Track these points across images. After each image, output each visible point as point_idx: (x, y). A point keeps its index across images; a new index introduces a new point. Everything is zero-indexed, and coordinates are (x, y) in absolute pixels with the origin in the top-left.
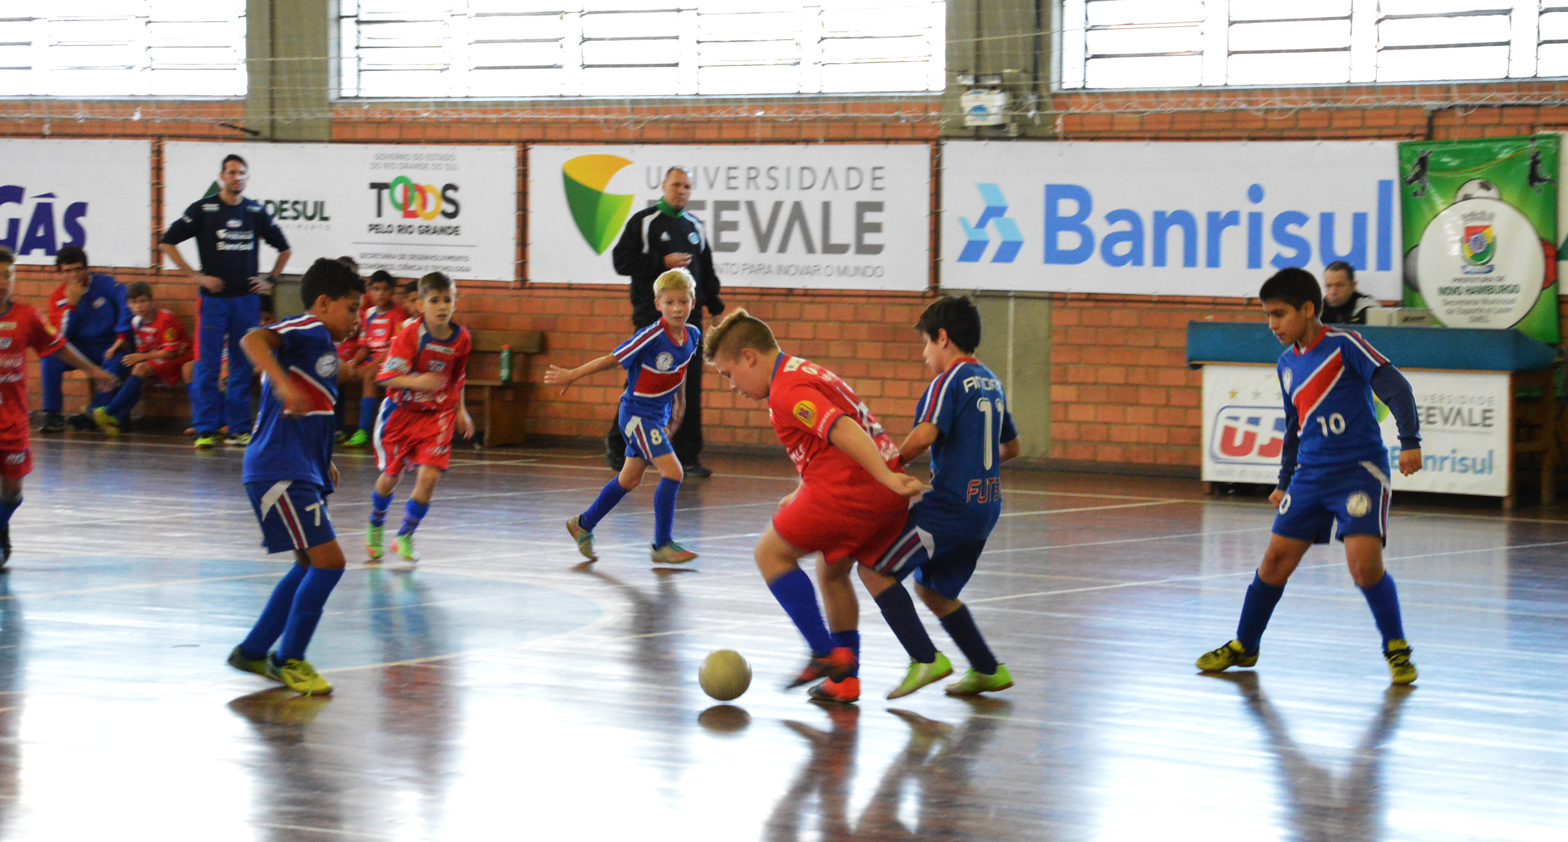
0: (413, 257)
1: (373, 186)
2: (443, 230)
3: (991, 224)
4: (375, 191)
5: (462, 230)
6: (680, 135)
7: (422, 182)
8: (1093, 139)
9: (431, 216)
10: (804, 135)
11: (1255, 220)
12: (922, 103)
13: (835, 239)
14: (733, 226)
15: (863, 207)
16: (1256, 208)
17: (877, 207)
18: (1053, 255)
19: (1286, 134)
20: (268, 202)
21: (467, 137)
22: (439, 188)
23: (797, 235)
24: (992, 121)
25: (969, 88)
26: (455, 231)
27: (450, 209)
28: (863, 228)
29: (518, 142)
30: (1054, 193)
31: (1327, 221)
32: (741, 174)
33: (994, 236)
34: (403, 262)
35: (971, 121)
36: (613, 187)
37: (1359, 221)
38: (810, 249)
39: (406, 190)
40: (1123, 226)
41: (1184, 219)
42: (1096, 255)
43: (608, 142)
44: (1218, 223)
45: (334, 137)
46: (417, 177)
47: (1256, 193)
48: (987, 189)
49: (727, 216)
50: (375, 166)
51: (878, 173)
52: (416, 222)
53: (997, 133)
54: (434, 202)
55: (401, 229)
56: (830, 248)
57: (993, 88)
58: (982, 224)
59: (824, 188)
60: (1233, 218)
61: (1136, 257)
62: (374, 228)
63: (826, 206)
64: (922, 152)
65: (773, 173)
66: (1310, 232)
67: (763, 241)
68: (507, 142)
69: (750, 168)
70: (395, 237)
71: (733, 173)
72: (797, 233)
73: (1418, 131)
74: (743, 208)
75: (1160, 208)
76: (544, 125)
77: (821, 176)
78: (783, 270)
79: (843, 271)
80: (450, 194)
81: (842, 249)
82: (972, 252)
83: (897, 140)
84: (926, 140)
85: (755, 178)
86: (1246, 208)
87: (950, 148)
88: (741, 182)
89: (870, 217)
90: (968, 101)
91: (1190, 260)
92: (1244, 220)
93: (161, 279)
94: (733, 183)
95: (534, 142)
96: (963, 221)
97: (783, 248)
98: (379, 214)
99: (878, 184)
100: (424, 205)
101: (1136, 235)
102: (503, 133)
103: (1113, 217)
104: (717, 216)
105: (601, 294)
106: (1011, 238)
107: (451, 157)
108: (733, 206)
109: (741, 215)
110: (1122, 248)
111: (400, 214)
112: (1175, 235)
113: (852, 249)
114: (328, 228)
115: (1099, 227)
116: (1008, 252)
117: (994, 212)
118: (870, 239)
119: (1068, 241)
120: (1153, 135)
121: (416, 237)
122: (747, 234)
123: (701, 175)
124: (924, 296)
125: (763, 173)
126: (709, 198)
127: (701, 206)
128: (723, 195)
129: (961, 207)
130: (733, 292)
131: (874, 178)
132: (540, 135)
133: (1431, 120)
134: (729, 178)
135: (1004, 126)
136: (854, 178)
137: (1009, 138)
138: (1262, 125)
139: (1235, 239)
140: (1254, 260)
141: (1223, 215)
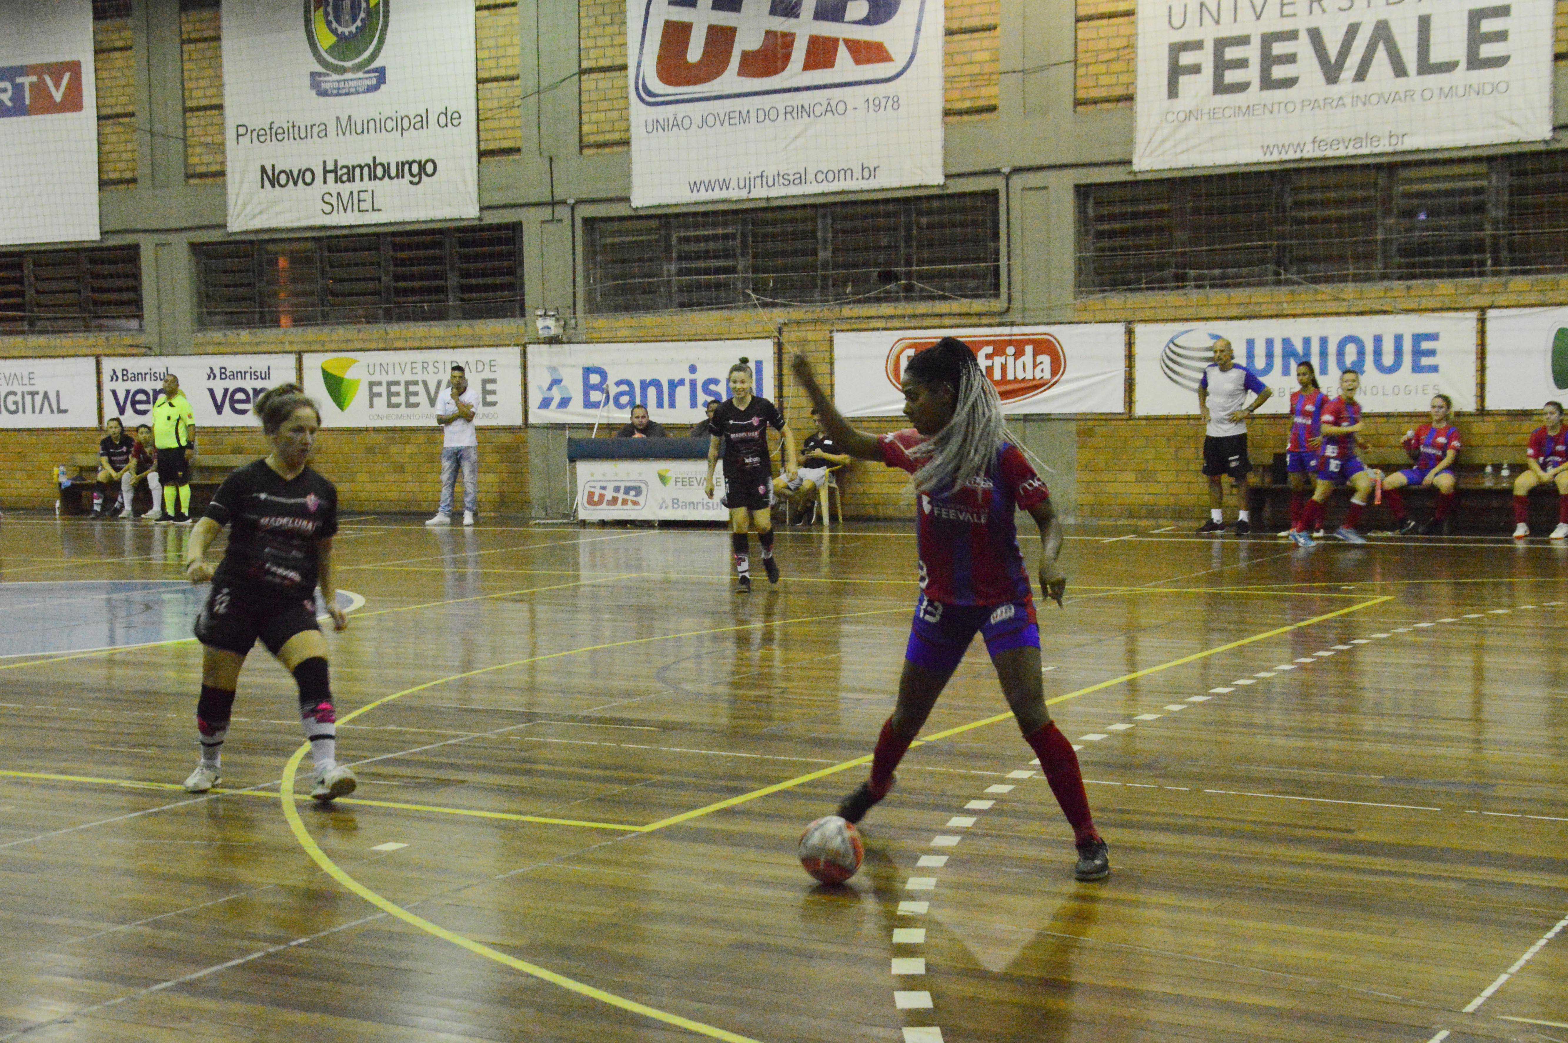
3: (555, 388)
8: (606, 342)
10: (452, 344)
11: (693, 383)
12: (516, 326)
14: (416, 394)
15: (485, 382)
16: (693, 376)
17: (494, 381)
18: (588, 404)
19: (708, 337)
21: (268, 350)
24: (554, 334)
25: (540, 317)
28: (486, 392)
29: (296, 352)
30: (588, 371)
32: (419, 366)
33: (556, 395)
35: (543, 334)
40: (624, 388)
42: (611, 403)
43: (345, 350)
44: (673, 385)
45: (194, 352)
47: (693, 369)
48: (552, 370)
49: (412, 388)
51: (493, 363)
53: (556, 340)
57: (553, 316)
58: (550, 388)
60: (682, 382)
64: (516, 351)
65: (436, 364)
66: (721, 389)
68: (291, 352)
69: (424, 363)
71: (414, 366)
73: (773, 334)
74: (421, 383)
76: (310, 342)
82: (545, 403)
83: (502, 345)
84: (518, 345)
85: (426, 368)
86: (688, 377)
88: (419, 370)
89: (489, 387)
90: (540, 323)
91: (660, 403)
92: (687, 383)
94: (415, 371)
95: (305, 351)
96: (540, 388)
99: (493, 369)
101: (631, 393)
102: (288, 348)
103: (618, 384)
104: (407, 389)
105: (345, 432)
106: (565, 396)
108: (416, 383)
109: (420, 388)
110: (624, 399)
112: (652, 392)
115: (612, 389)
116: (564, 403)
117: (556, 382)
118: (490, 398)
119: (596, 396)
122: (422, 399)
123: (397, 367)
124: (520, 428)
125: (431, 364)
126: (403, 379)
127: (397, 383)
128: (409, 377)
129: (538, 380)
130: (417, 429)
131: (491, 366)
132: (307, 348)
133: (781, 328)
134: (413, 368)
135: (559, 337)
136: (480, 366)
137: (561, 343)
138: (694, 333)
139: (683, 393)
140: (694, 404)
141: (676, 381)
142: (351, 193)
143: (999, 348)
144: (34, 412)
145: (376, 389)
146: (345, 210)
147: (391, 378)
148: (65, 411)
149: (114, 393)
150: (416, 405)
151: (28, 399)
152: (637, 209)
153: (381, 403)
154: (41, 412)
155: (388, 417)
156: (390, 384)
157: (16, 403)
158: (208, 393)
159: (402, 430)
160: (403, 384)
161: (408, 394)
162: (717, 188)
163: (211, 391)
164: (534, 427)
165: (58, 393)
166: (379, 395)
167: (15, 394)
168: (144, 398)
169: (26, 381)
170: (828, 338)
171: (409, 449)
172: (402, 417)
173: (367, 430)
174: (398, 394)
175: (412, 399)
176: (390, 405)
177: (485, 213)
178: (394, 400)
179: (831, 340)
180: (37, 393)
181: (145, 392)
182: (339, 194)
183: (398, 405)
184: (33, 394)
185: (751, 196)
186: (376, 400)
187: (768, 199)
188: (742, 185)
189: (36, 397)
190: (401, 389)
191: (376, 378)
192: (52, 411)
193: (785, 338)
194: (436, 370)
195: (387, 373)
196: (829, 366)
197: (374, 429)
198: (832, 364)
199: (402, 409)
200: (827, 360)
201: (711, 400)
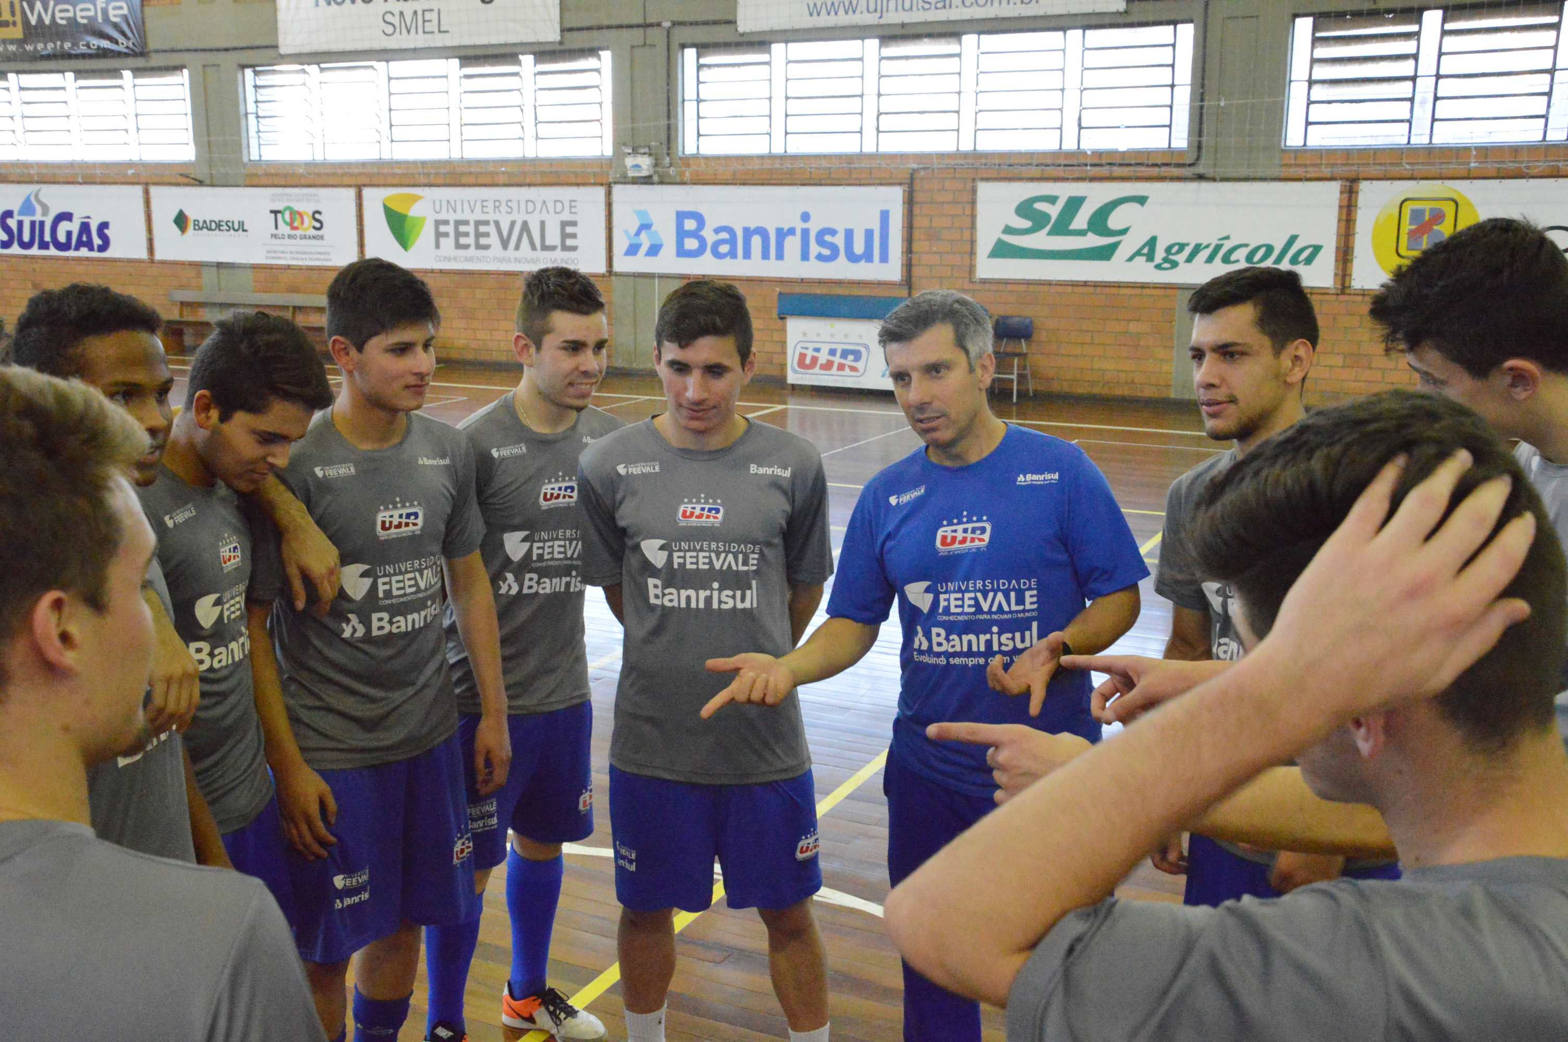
0: (298, 253)
1: (272, 212)
2: (314, 237)
3: (643, 235)
4: (273, 215)
5: (325, 238)
6: (452, 181)
7: (300, 210)
8: (704, 184)
9: (306, 229)
10: (528, 181)
11: (805, 233)
12: (600, 162)
13: (548, 242)
14: (487, 235)
15: (564, 224)
16: (805, 226)
17: (574, 224)
18: (682, 252)
19: (823, 182)
20: (211, 221)
21: (326, 183)
22: (311, 213)
24: (644, 173)
25: (629, 154)
26: (322, 237)
27: (318, 225)
28: (564, 236)
29: (355, 186)
30: (681, 216)
31: (849, 234)
32: (490, 205)
33: (645, 241)
34: (292, 256)
35: (631, 174)
36: (414, 212)
37: (869, 234)
38: (534, 248)
39: (291, 214)
40: (725, 235)
41: (762, 232)
42: (708, 251)
43: (408, 186)
44: (782, 234)
45: (247, 183)
46: (297, 207)
47: (805, 217)
48: (640, 214)
49: (482, 229)
50: (272, 200)
51: (573, 204)
52: (298, 233)
53: (647, 181)
54: (308, 221)
55: (290, 237)
56: (545, 248)
57: (645, 154)
58: (638, 234)
59: (541, 212)
60: (792, 231)
61: (733, 254)
62: (274, 236)
63: (543, 224)
64: (601, 192)
65: (509, 204)
66: (839, 240)
67: (505, 244)
68: (349, 186)
69: (495, 201)
70: (287, 241)
71: (485, 204)
72: (525, 239)
73: (902, 181)
74: (492, 223)
75: (747, 225)
76: (369, 175)
77: (539, 205)
78: (517, 260)
80: (317, 216)
81: (553, 248)
82: (633, 250)
83: (584, 184)
84: (602, 185)
85: (498, 207)
86: (799, 225)
87: (617, 190)
88: (490, 208)
89: (569, 230)
90: (629, 161)
91: (765, 255)
92: (798, 232)
93: (154, 265)
94: (485, 210)
95: (365, 185)
96: (626, 232)
97: (517, 247)
98: (276, 228)
99: (573, 210)
100: (302, 222)
101: (732, 241)
102: (346, 180)
103: (717, 231)
104: (476, 229)
106: (656, 242)
107: (316, 195)
108: (487, 223)
109: (491, 229)
110: (724, 249)
111: (288, 228)
112: (756, 241)
113: (559, 248)
114: (247, 236)
115: (709, 236)
116: (654, 250)
117: (645, 226)
118: (569, 242)
119: (691, 244)
120: (742, 182)
121: (298, 241)
122: (494, 240)
123: (466, 205)
124: (603, 276)
125: (503, 204)
126: (472, 218)
127: (466, 223)
128: (480, 217)
129: (625, 223)
130: (487, 273)
131: (571, 207)
132: (367, 181)
133: (912, 175)
134: (483, 207)
135: (650, 177)
136: (559, 206)
137: (652, 184)
138: (808, 176)
139: (793, 245)
140: (805, 256)
141: (785, 230)
142: (415, 12)
145: (443, 229)
146: (409, 31)
147: (460, 216)
150: (487, 247)
152: (742, 35)
153: (448, 243)
155: (455, 259)
156: (458, 223)
159: (471, 273)
160: (472, 224)
161: (478, 235)
162: (841, 11)
164: (619, 275)
166: (446, 235)
170: (969, 185)
171: (479, 294)
172: (470, 259)
173: (432, 271)
174: (466, 234)
175: (483, 241)
176: (458, 246)
177: (568, 35)
178: (463, 241)
179: (974, 191)
182: (401, 13)
183: (467, 247)
185: (882, 21)
186: (443, 240)
187: (903, 25)
188: (872, 8)
190: (470, 229)
191: (443, 216)
193: (917, 186)
194: (509, 210)
195: (455, 211)
196: (969, 219)
197: (441, 271)
198: (973, 217)
199: (472, 251)
200: (968, 212)
201: (826, 252)
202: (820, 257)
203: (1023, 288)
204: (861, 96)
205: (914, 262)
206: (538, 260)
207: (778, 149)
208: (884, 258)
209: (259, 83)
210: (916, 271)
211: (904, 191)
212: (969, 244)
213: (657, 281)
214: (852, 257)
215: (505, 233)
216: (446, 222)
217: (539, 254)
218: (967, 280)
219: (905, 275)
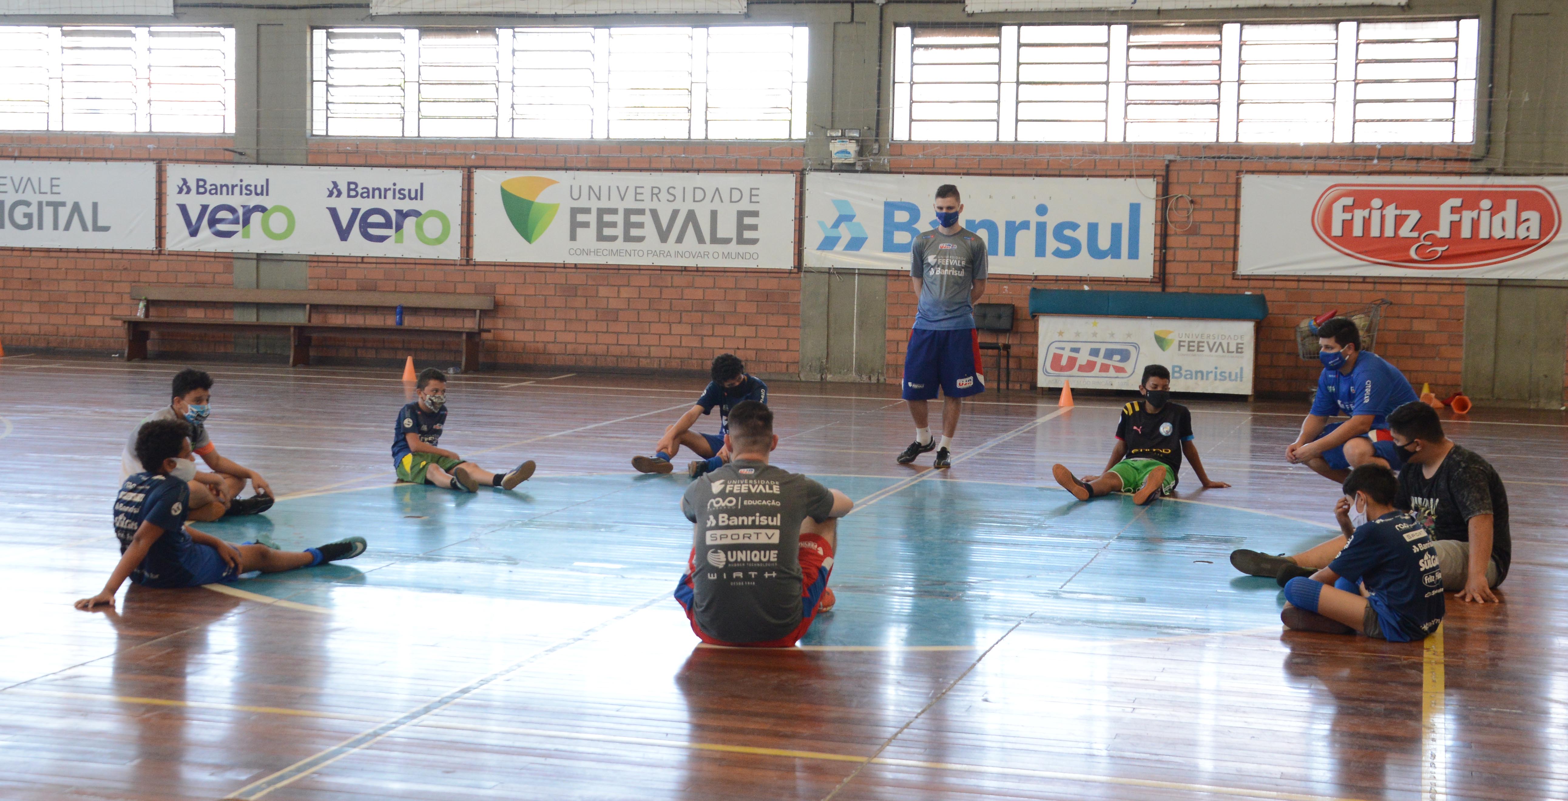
3: (843, 225)
6: (597, 165)
10: (696, 166)
11: (1041, 227)
12: (789, 146)
13: (720, 234)
14: (641, 225)
15: (741, 215)
16: (1042, 219)
17: (755, 214)
18: (889, 246)
19: (1063, 173)
23: (690, 230)
24: (852, 161)
25: (831, 138)
28: (741, 227)
29: (463, 167)
30: (890, 207)
31: (1093, 228)
32: (647, 191)
33: (845, 233)
35: (834, 160)
36: (542, 198)
37: (1116, 229)
38: (701, 240)
43: (537, 169)
44: (1014, 228)
45: (310, 162)
47: (1042, 210)
48: (838, 203)
49: (634, 218)
51: (754, 192)
53: (848, 168)
56: (715, 240)
57: (853, 139)
58: (836, 225)
59: (712, 201)
60: (1025, 225)
63: (714, 214)
65: (672, 191)
66: (1081, 235)
67: (664, 236)
68: (455, 168)
69: (653, 188)
71: (639, 190)
73: (1157, 173)
74: (648, 212)
75: (971, 218)
76: (484, 156)
77: (710, 193)
78: (679, 254)
79: (728, 256)
81: (727, 241)
82: (828, 243)
83: (769, 171)
84: (792, 172)
85: (656, 195)
86: (1034, 219)
87: (812, 178)
88: (646, 196)
89: (747, 221)
90: (836, 147)
92: (1033, 227)
93: (162, 257)
94: (639, 197)
95: (477, 167)
96: (822, 224)
97: (679, 240)
99: (754, 199)
102: (452, 161)
104: (627, 218)
105: (532, 269)
106: (858, 235)
108: (641, 212)
109: (647, 219)
112: (982, 235)
113: (734, 241)
116: (856, 244)
117: (845, 218)
118: (747, 234)
119: (901, 237)
120: (965, 171)
122: (649, 231)
123: (614, 192)
124: (790, 272)
125: (664, 191)
126: (621, 206)
127: (614, 211)
128: (632, 204)
129: (819, 215)
130: (639, 269)
131: (751, 195)
132: (482, 163)
133: (1168, 166)
134: (636, 194)
135: (854, 165)
136: (736, 195)
137: (857, 172)
138: (1045, 167)
139: (1026, 239)
140: (1040, 251)
141: (1017, 224)
143: (1471, 200)
144: (56, 227)
145: (581, 218)
147: (604, 204)
148: (106, 229)
149: (183, 208)
150: (641, 239)
151: (48, 212)
152: (972, 15)
153: (587, 235)
154: (67, 228)
155: (596, 252)
156: (601, 212)
157: (28, 216)
158: (328, 214)
159: (618, 268)
160: (621, 213)
161: (628, 225)
163: (333, 212)
164: (809, 271)
165: (95, 206)
166: (586, 225)
167: (28, 204)
168: (228, 215)
169: (46, 187)
170: (1233, 180)
171: (625, 293)
172: (618, 253)
173: (564, 266)
174: (614, 225)
175: (634, 232)
176: (601, 238)
177: (756, 8)
178: (607, 232)
179: (1238, 185)
180: (63, 204)
181: (232, 210)
183: (614, 238)
184: (56, 205)
185: (1134, 7)
186: (579, 231)
187: (1157, 12)
189: (61, 209)
190: (619, 218)
191: (582, 203)
192: (85, 228)
193: (1173, 178)
194: (672, 198)
195: (599, 199)
196: (1233, 213)
197: (576, 266)
198: (1237, 211)
199: (619, 244)
200: (1231, 206)
201: (1066, 247)
202: (1058, 253)
203: (1294, 285)
204: (1107, 83)
205: (1169, 258)
206: (706, 254)
207: (1007, 137)
208: (1134, 254)
209: (330, 47)
210: (1171, 268)
211: (1157, 183)
212: (1233, 238)
213: (857, 276)
214: (1096, 253)
215: (664, 226)
216: (587, 211)
217: (708, 247)
218: (1230, 277)
219: (1157, 271)
